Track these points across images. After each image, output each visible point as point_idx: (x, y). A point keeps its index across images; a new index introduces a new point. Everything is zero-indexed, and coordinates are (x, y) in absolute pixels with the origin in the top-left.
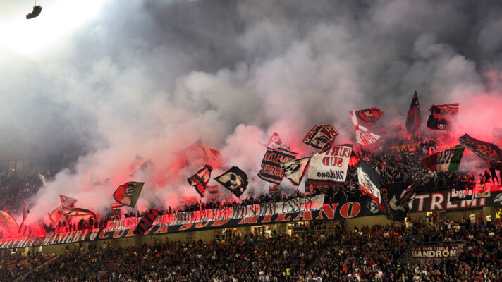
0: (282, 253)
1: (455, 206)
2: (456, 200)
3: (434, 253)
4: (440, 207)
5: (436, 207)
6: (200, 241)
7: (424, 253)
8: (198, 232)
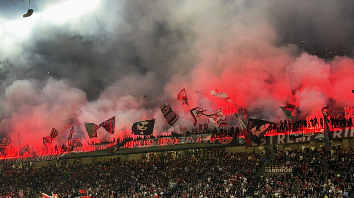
0: (184, 169)
1: (293, 142)
2: (293, 137)
3: (278, 170)
4: (283, 142)
5: (281, 142)
6: (133, 160)
7: (273, 170)
8: (132, 155)
